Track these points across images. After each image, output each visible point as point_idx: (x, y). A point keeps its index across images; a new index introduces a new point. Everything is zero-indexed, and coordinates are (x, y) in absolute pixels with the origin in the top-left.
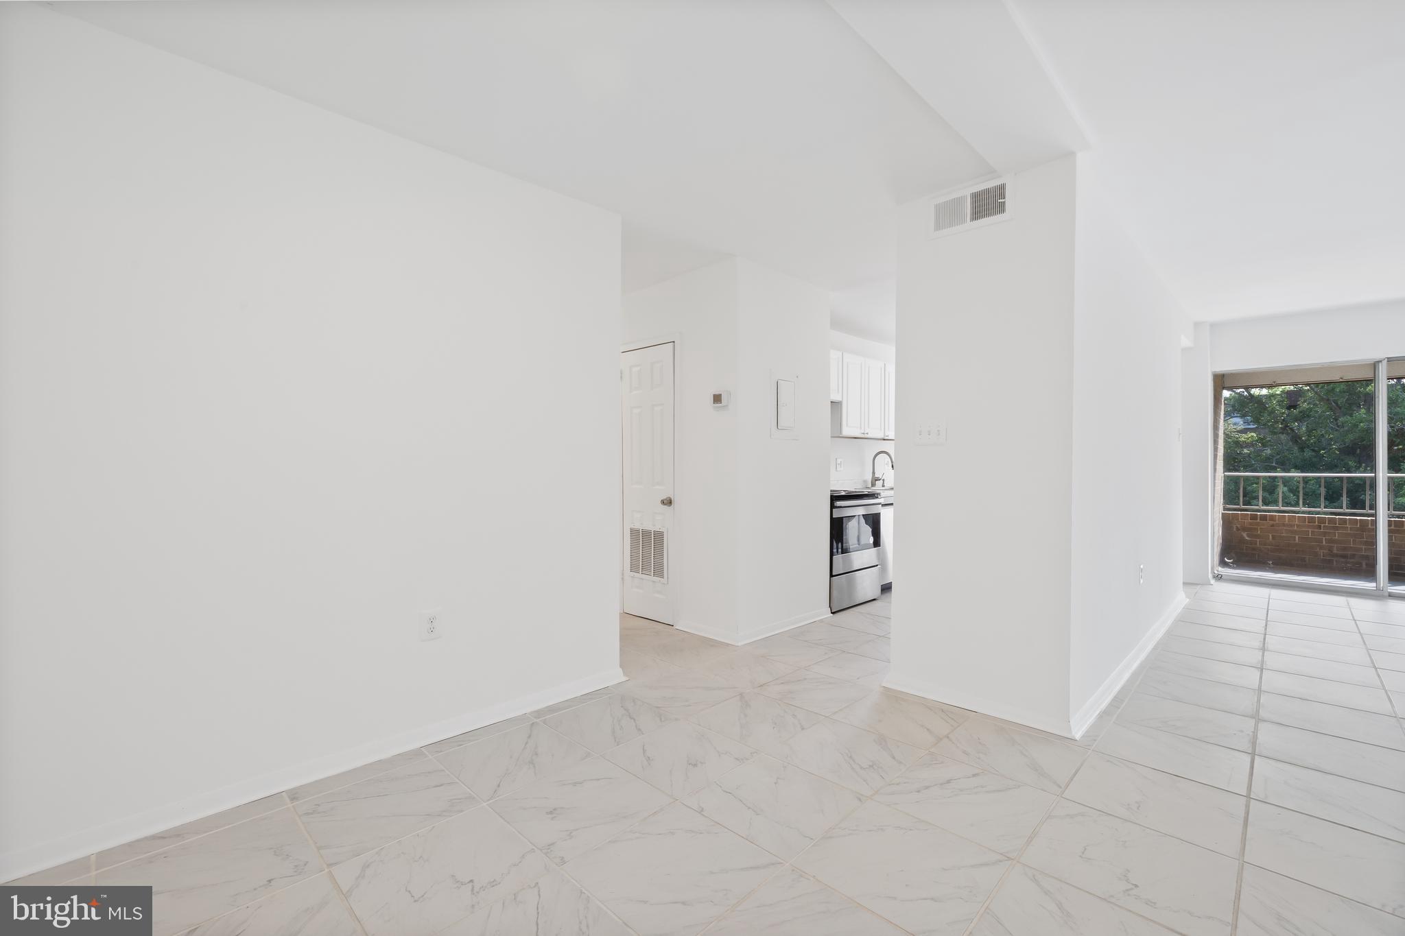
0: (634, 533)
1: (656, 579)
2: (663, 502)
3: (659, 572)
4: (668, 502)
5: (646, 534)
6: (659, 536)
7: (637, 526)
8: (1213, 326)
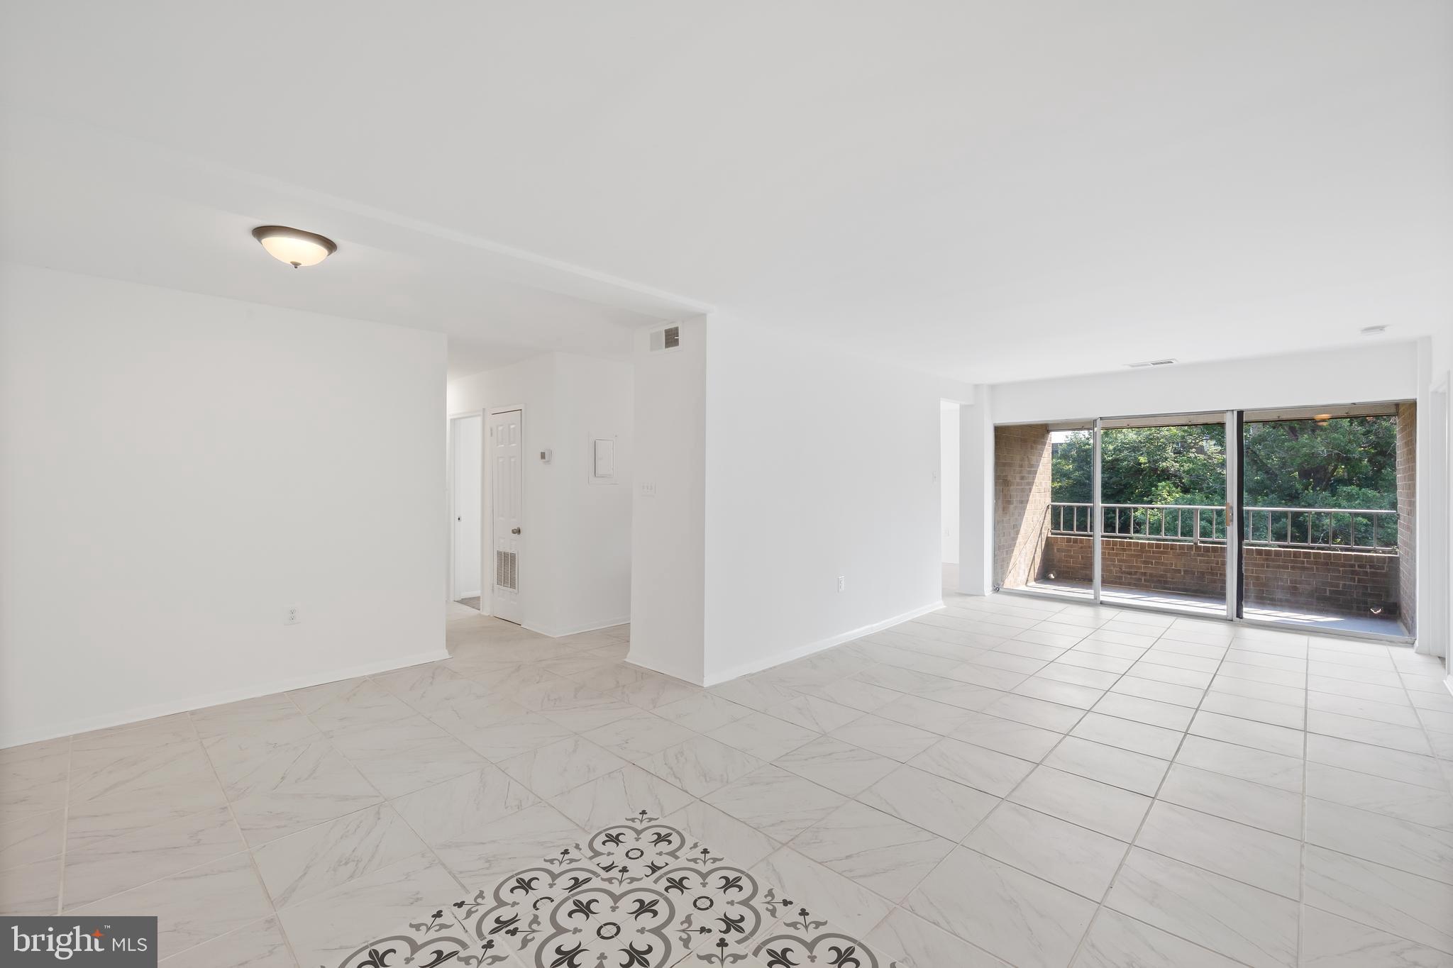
0: (499, 553)
1: (511, 589)
2: (514, 532)
3: (513, 585)
4: (518, 531)
5: (506, 554)
6: (513, 557)
7: (502, 550)
8: (993, 388)
